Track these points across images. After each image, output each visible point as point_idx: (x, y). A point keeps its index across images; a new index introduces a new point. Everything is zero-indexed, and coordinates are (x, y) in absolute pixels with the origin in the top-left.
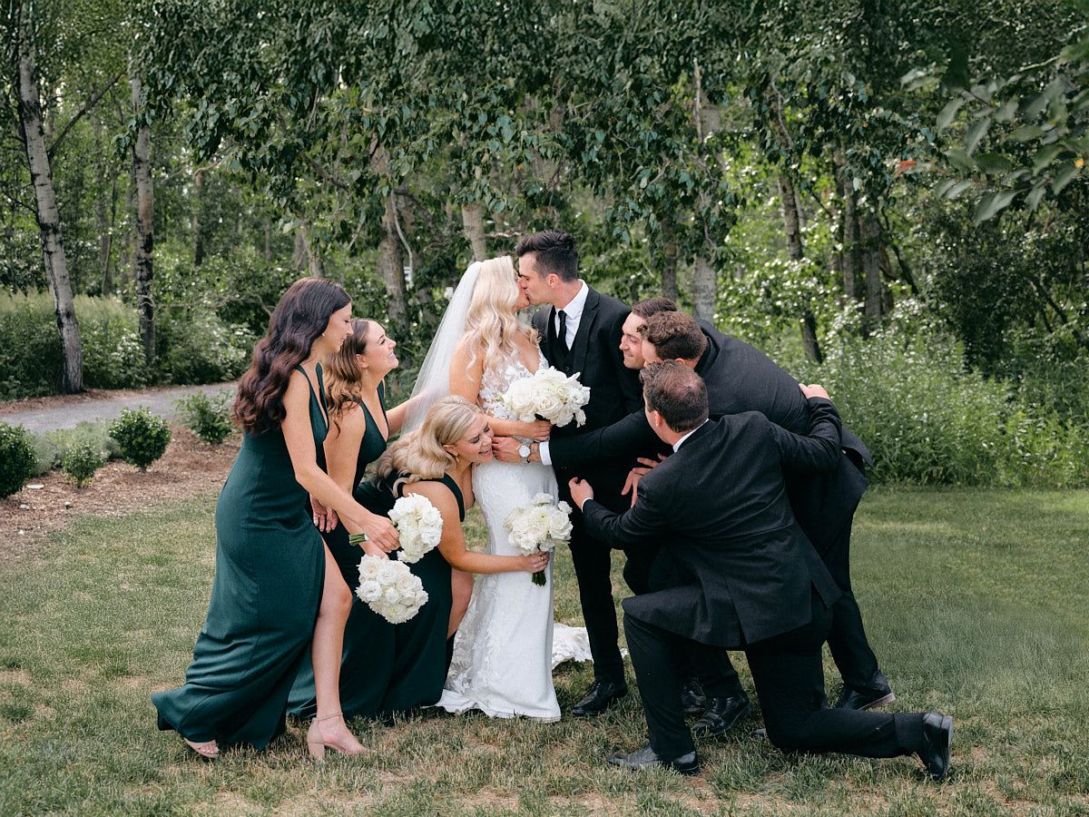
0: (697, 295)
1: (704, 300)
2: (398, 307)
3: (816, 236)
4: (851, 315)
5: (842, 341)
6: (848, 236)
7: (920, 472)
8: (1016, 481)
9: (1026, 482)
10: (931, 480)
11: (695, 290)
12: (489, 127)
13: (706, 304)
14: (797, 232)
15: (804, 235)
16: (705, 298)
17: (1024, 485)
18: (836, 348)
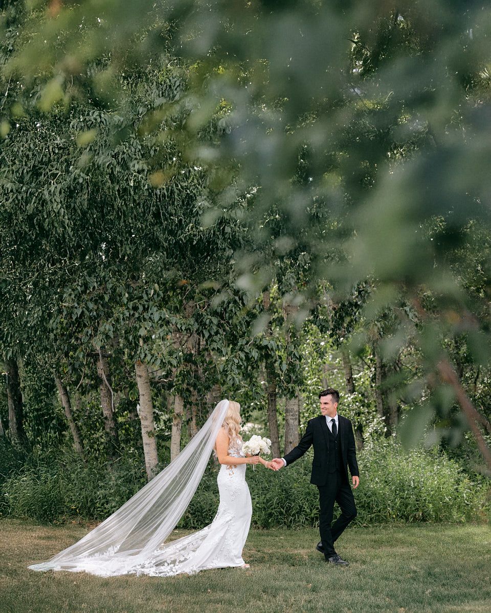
0: (288, 414)
1: (291, 417)
2: (110, 424)
3: (362, 380)
4: (378, 423)
5: (373, 438)
6: (378, 379)
7: (409, 515)
8: (463, 519)
9: (469, 519)
10: (415, 519)
11: (287, 411)
12: (144, 314)
13: (293, 419)
14: (351, 378)
15: (355, 379)
16: (292, 415)
17: (468, 522)
18: (369, 443)
